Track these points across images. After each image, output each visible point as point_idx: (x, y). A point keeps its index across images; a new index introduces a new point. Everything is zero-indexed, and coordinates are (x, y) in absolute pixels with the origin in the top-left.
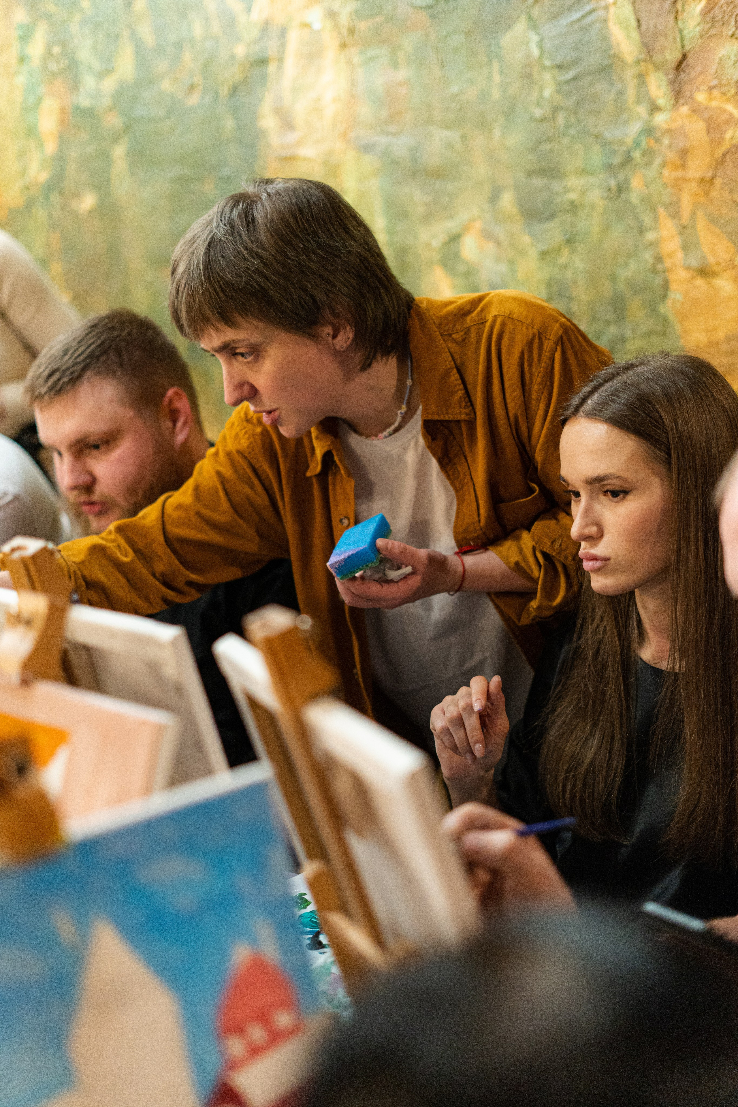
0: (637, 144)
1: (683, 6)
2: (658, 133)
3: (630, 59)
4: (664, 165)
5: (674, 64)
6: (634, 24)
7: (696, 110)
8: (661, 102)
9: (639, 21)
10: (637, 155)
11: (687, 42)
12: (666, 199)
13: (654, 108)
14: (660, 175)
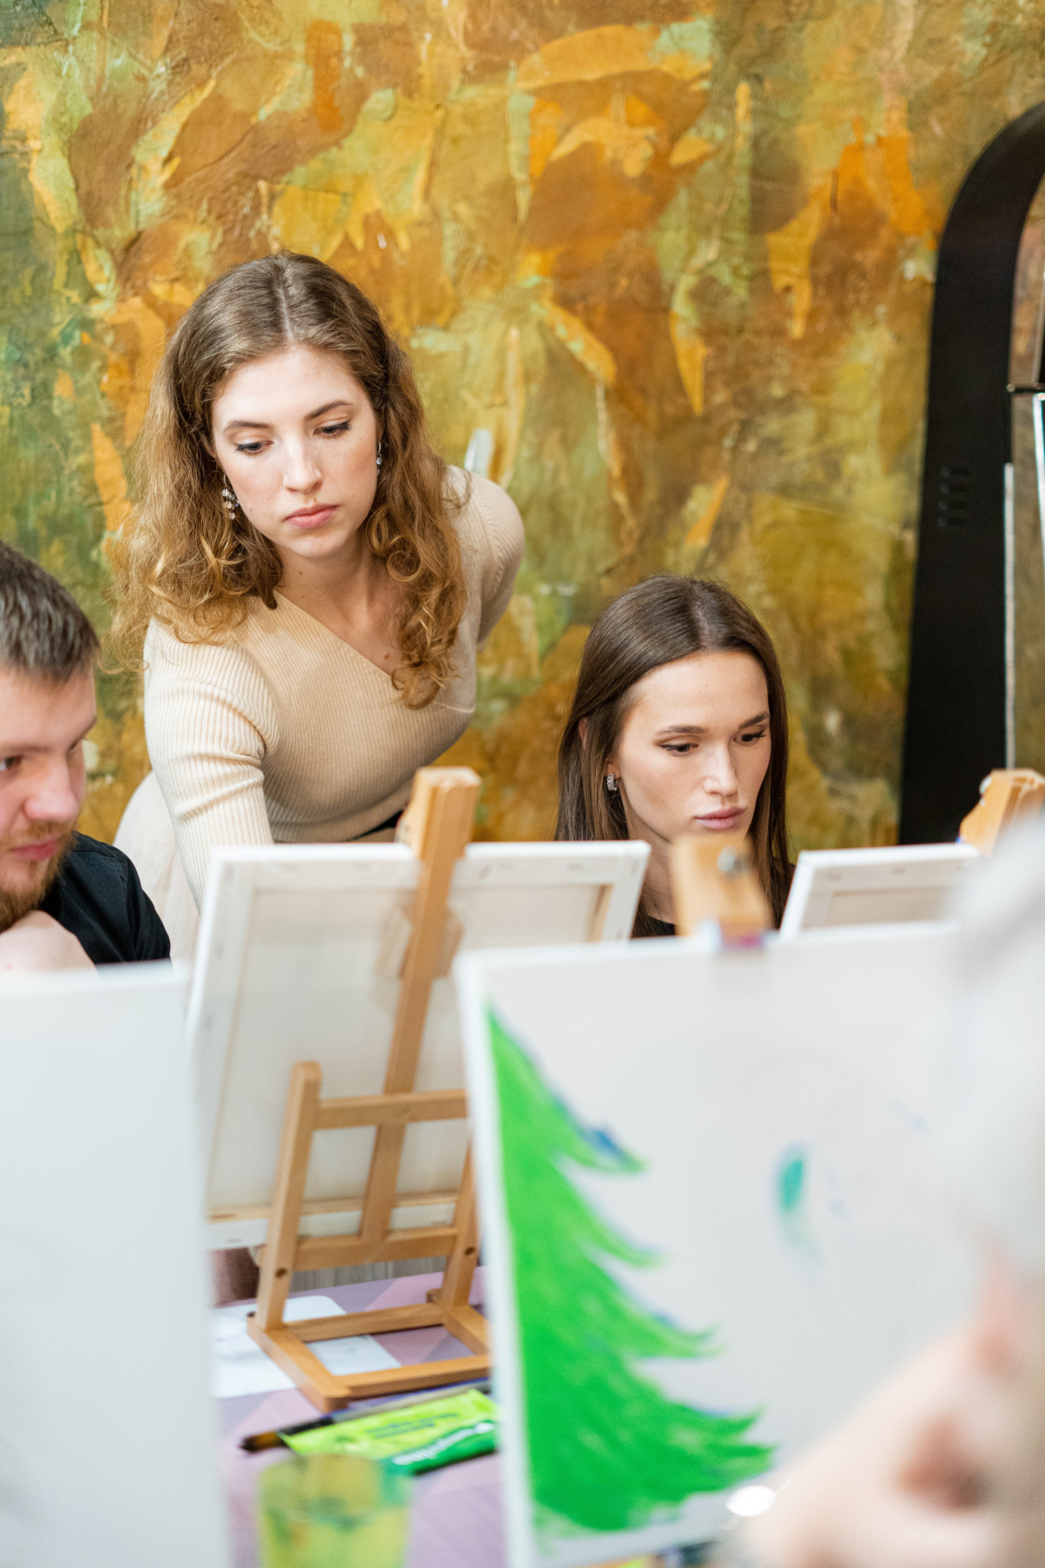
0: (66, 339)
1: (139, 174)
2: (99, 327)
3: (60, 228)
4: (103, 369)
5: (123, 244)
6: (71, 184)
7: (151, 303)
8: (101, 288)
9: (76, 181)
10: (65, 353)
11: (142, 218)
12: (105, 413)
13: (91, 295)
14: (99, 382)
